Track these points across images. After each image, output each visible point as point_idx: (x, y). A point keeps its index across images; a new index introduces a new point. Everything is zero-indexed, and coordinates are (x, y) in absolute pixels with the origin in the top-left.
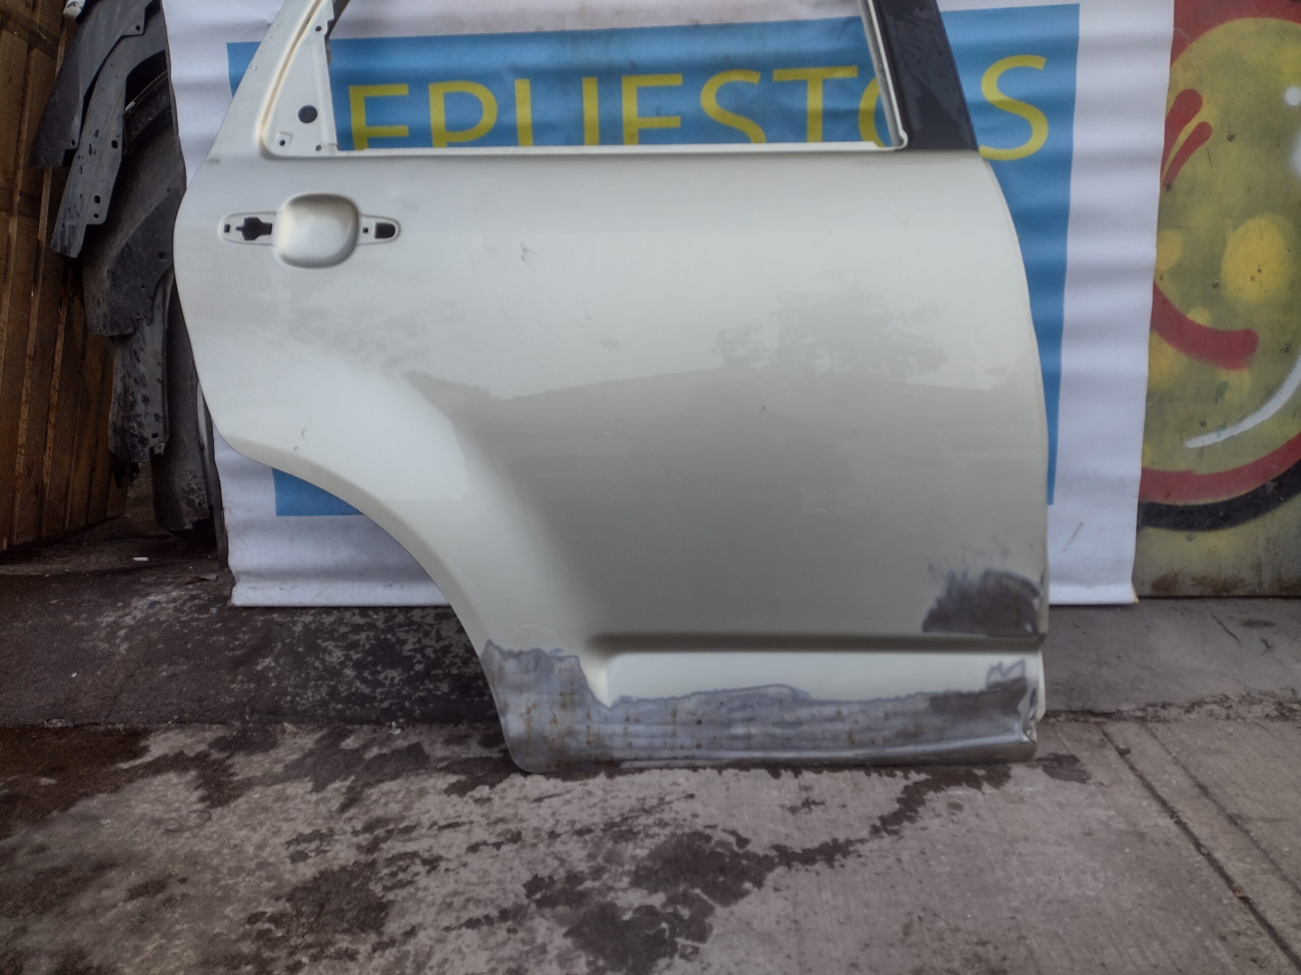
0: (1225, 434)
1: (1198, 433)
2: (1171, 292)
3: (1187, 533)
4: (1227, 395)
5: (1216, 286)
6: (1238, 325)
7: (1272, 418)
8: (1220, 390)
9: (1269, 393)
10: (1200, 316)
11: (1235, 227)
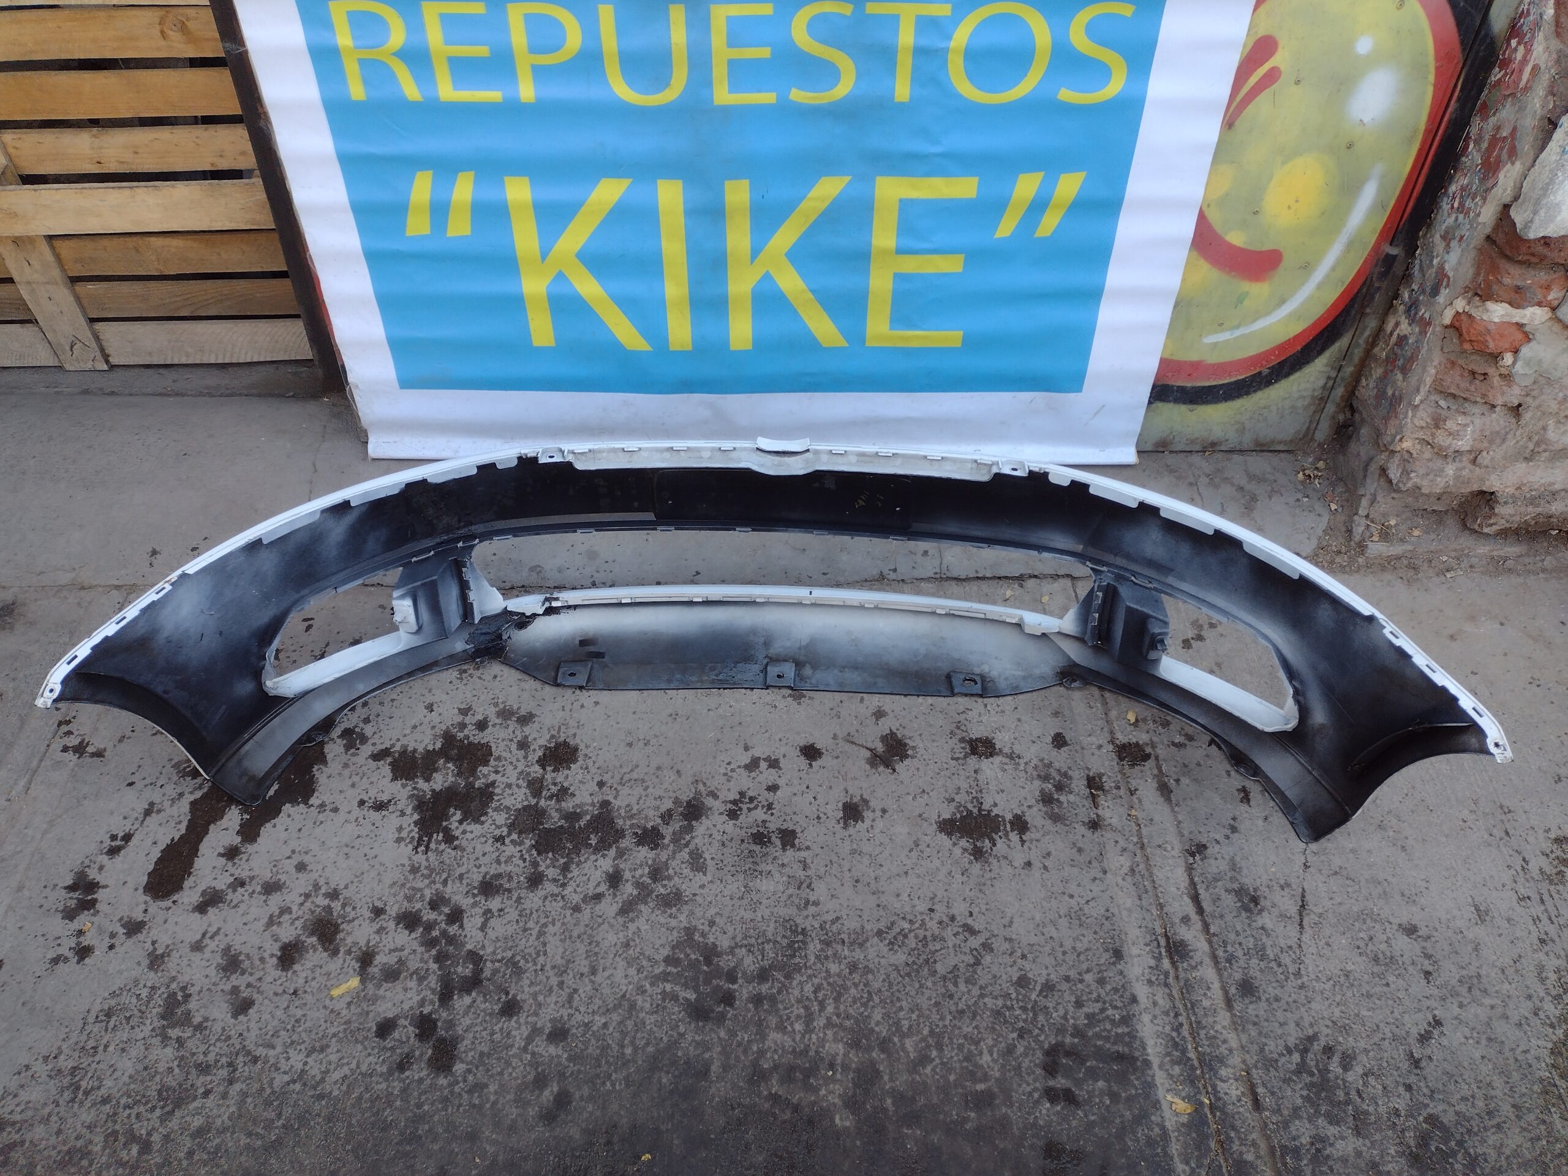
0: (1238, 333)
1: (1216, 332)
2: (1215, 218)
3: (1191, 407)
4: (1246, 303)
5: (1256, 213)
6: (1268, 246)
7: (1279, 321)
8: (1240, 300)
9: (1282, 301)
10: (1236, 238)
11: (1284, 163)
